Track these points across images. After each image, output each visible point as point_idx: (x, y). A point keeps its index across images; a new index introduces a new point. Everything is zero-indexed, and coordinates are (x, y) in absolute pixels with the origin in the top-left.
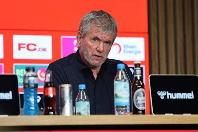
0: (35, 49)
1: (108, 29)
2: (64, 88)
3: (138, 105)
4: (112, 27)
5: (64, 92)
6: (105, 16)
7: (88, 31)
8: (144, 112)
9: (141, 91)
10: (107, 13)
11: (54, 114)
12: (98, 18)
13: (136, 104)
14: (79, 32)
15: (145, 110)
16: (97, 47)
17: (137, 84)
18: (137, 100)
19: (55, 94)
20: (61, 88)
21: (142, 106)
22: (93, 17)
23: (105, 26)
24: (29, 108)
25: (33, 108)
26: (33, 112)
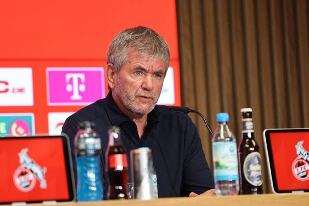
0: (7, 90)
1: (156, 53)
2: (138, 154)
3: (251, 178)
4: (162, 49)
5: (139, 161)
6: (148, 34)
7: (125, 59)
8: (260, 190)
9: (255, 157)
10: (149, 29)
11: (126, 197)
12: (137, 38)
13: (248, 177)
14: (110, 64)
15: (261, 186)
16: (143, 83)
17: (247, 146)
18: (249, 170)
19: (126, 165)
20: (135, 154)
21: (258, 181)
22: (130, 37)
23: (151, 48)
24: (88, 188)
25: (94, 189)
26: (95, 194)
